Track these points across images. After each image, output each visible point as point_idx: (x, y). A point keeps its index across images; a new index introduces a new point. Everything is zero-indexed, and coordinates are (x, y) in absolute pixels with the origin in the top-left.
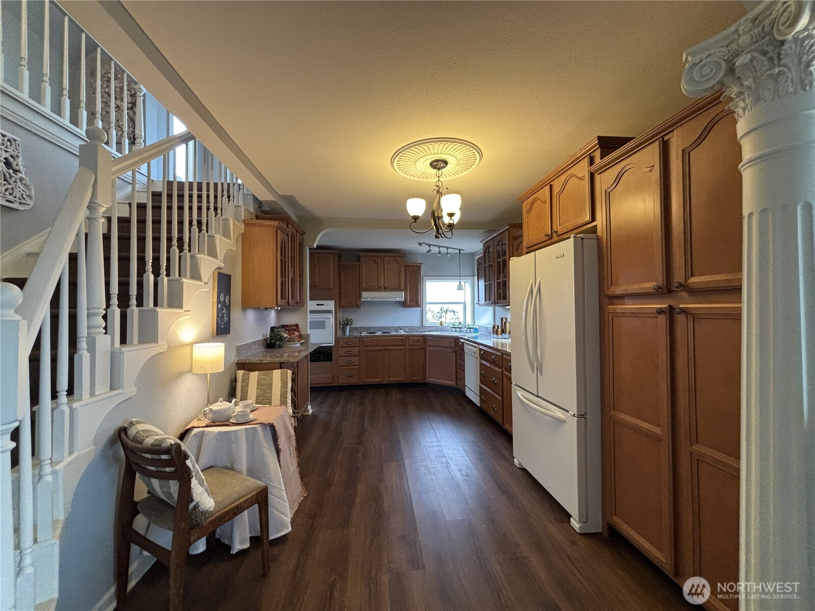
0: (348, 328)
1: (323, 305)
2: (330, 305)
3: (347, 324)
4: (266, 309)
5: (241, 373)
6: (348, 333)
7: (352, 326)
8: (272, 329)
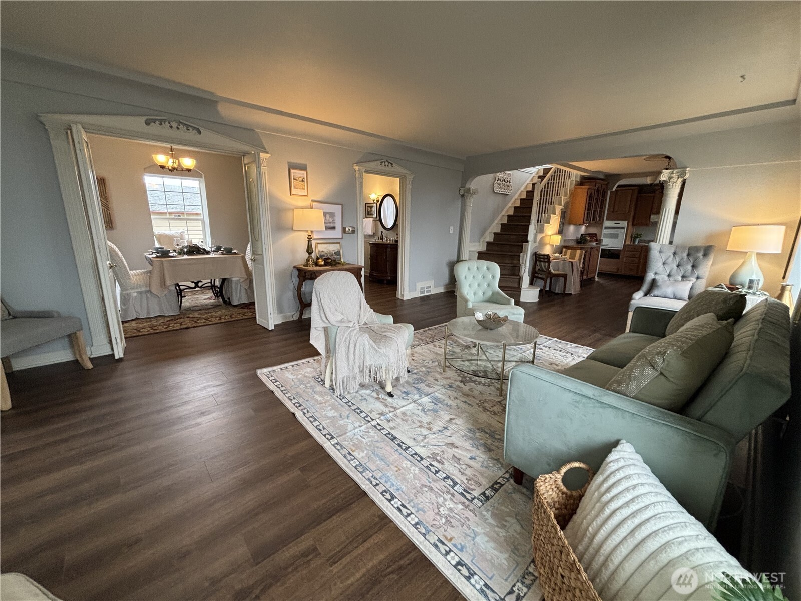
0: (638, 240)
1: (619, 224)
2: (624, 224)
3: (637, 237)
4: (580, 225)
5: (564, 250)
6: (637, 243)
7: (642, 239)
8: (582, 235)
